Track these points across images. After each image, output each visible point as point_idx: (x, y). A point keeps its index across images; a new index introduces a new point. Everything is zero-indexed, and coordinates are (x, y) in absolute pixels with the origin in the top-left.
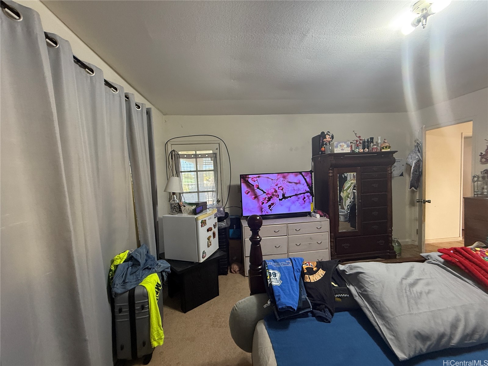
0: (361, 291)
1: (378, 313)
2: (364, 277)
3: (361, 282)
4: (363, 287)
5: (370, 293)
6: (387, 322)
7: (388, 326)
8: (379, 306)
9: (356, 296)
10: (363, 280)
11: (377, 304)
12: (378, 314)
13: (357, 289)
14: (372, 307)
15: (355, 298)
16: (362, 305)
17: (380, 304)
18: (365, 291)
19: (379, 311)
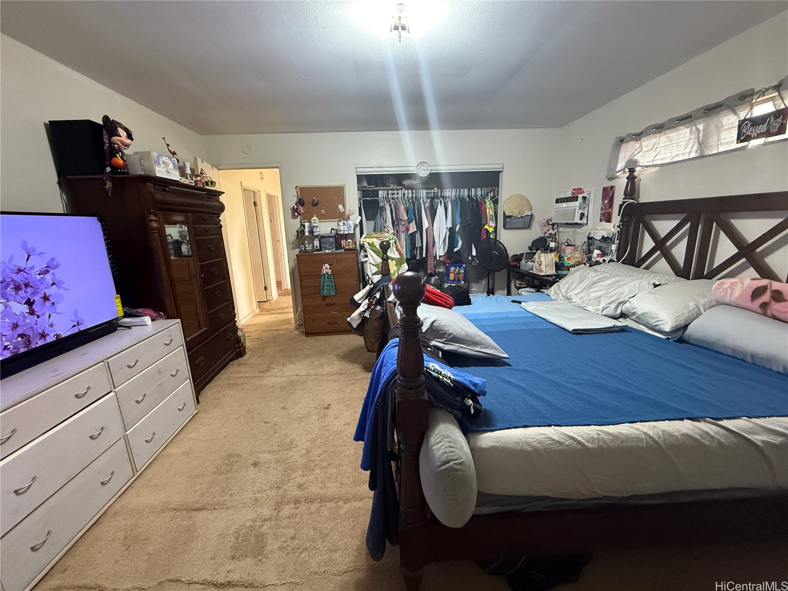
0: (445, 338)
1: (471, 343)
2: (439, 323)
3: (441, 330)
4: (445, 334)
5: (454, 334)
6: (482, 344)
7: (484, 347)
8: (468, 338)
9: (444, 347)
10: (441, 327)
11: (465, 337)
12: (471, 345)
13: (439, 340)
14: (464, 344)
15: (445, 349)
16: (456, 349)
17: (468, 336)
18: (450, 334)
19: (471, 342)
